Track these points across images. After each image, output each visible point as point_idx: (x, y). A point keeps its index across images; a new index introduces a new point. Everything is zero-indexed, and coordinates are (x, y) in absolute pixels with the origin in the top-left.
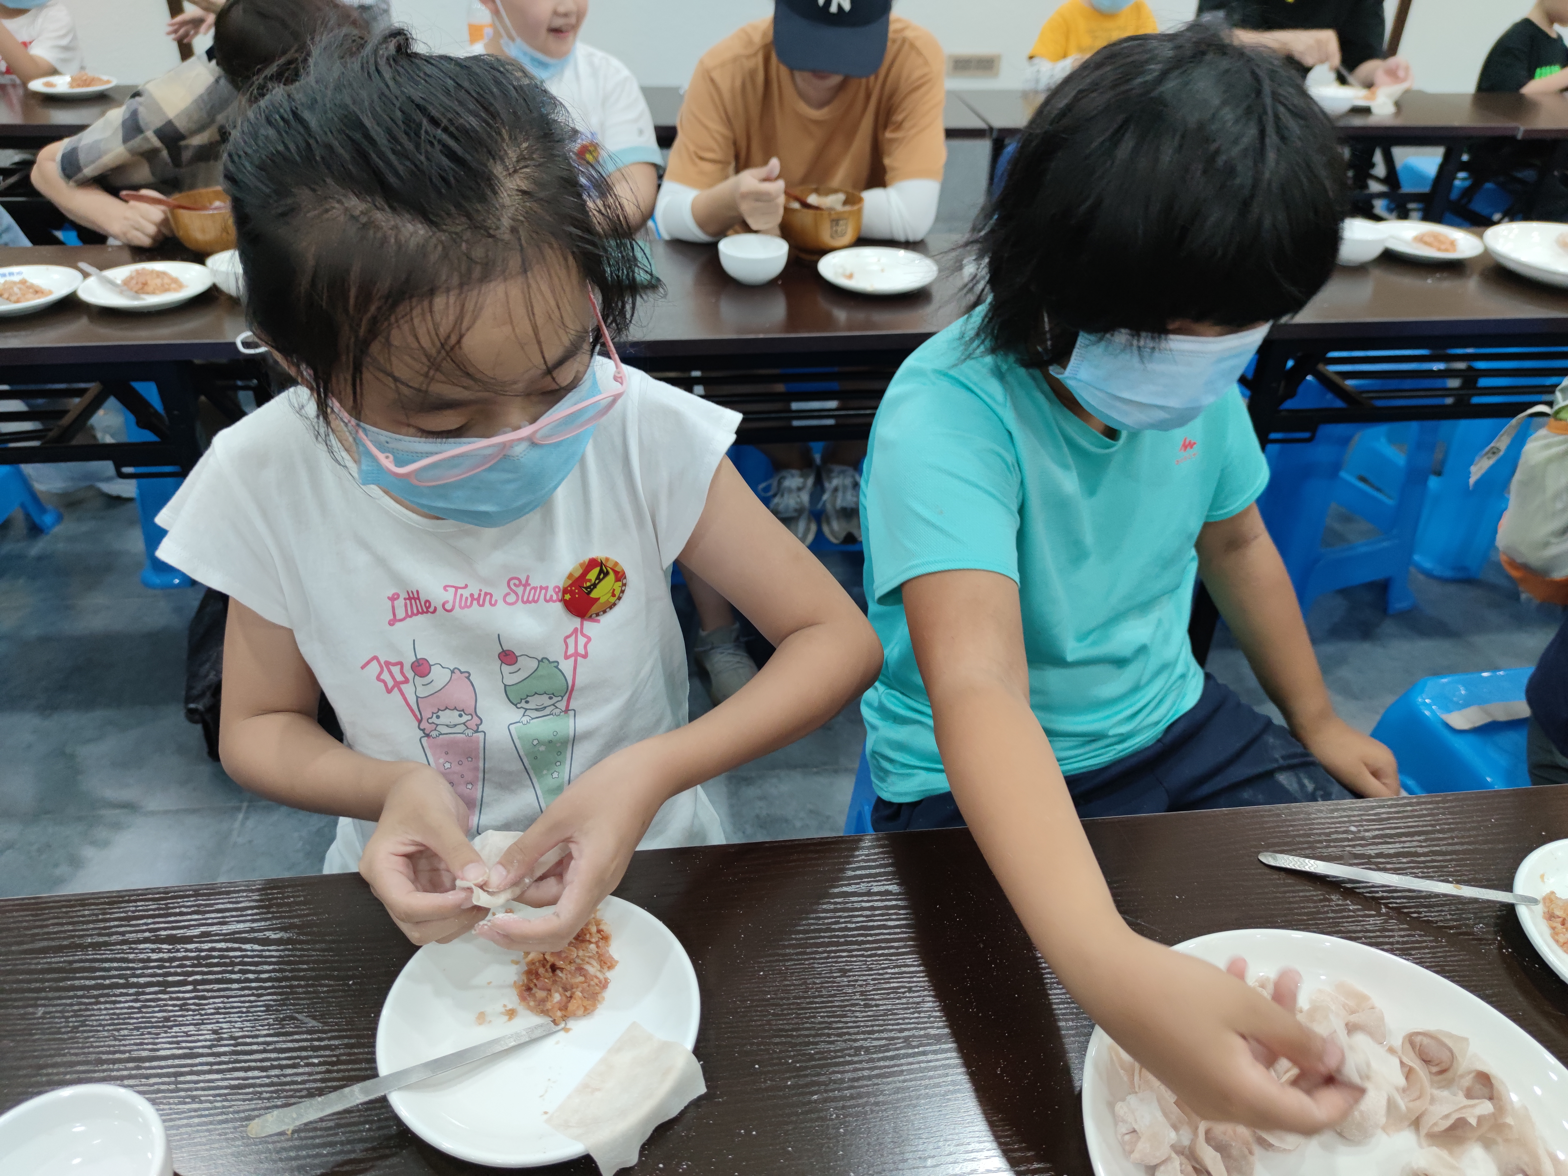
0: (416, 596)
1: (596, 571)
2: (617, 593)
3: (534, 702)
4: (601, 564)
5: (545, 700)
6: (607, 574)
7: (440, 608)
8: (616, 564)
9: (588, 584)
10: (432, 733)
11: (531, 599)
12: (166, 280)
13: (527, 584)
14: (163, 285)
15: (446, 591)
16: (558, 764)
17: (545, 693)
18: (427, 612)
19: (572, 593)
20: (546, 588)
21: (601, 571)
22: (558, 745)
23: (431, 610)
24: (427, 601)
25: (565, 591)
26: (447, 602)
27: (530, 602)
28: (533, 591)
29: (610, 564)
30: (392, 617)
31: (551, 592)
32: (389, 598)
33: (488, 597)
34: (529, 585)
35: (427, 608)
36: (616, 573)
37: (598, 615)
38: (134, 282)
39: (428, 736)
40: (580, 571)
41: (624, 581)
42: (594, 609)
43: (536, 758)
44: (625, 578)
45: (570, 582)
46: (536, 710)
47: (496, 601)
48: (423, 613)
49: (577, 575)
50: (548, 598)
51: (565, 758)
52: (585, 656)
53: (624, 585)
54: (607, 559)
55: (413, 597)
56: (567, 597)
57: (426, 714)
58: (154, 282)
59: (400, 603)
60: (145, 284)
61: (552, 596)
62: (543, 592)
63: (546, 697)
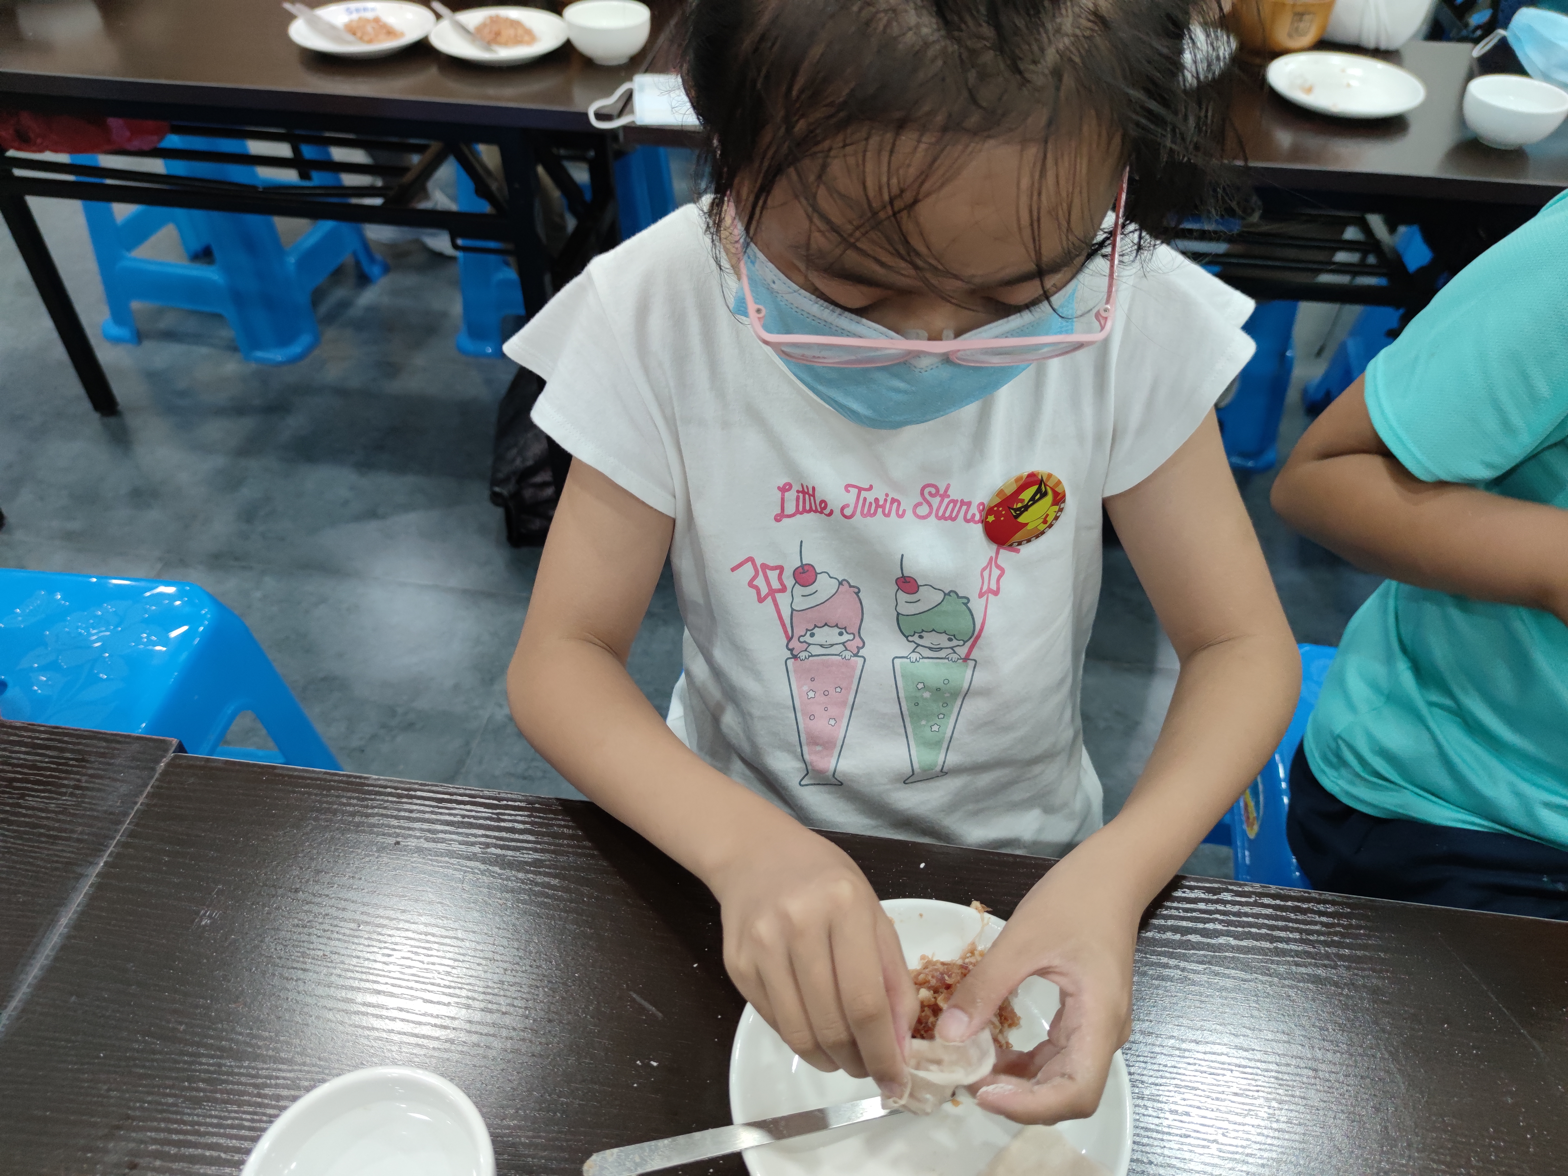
0: (811, 492)
1: (1032, 490)
2: (1050, 519)
3: (930, 639)
4: (1041, 482)
5: (943, 641)
6: (1045, 494)
7: (837, 512)
8: (1059, 483)
9: (1020, 505)
10: (800, 655)
11: (947, 515)
12: (520, 31)
13: (945, 495)
14: (516, 36)
15: (848, 491)
16: (941, 716)
17: (945, 632)
18: (821, 513)
19: (997, 515)
20: (969, 504)
21: (1039, 490)
22: (947, 695)
23: (827, 511)
24: (823, 501)
25: (990, 511)
26: (847, 506)
27: (946, 519)
28: (952, 505)
29: (1051, 483)
30: (779, 512)
31: (974, 510)
32: (779, 488)
33: (895, 505)
34: (949, 496)
35: (822, 508)
36: (1056, 494)
37: (1020, 544)
38: (486, 31)
39: (795, 657)
40: (1014, 488)
41: (1062, 506)
42: (1018, 536)
43: (917, 704)
44: (1064, 502)
45: (998, 500)
46: (930, 649)
47: (904, 511)
48: (816, 511)
49: (1009, 492)
50: (969, 517)
51: (951, 712)
52: (996, 593)
53: (1061, 510)
54: (1050, 476)
55: (807, 492)
56: (991, 519)
57: (799, 631)
58: (508, 33)
59: (791, 496)
60: (498, 34)
61: (974, 515)
62: (964, 508)
63: (946, 637)
